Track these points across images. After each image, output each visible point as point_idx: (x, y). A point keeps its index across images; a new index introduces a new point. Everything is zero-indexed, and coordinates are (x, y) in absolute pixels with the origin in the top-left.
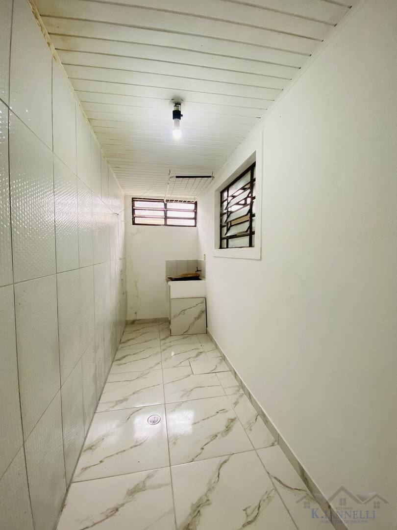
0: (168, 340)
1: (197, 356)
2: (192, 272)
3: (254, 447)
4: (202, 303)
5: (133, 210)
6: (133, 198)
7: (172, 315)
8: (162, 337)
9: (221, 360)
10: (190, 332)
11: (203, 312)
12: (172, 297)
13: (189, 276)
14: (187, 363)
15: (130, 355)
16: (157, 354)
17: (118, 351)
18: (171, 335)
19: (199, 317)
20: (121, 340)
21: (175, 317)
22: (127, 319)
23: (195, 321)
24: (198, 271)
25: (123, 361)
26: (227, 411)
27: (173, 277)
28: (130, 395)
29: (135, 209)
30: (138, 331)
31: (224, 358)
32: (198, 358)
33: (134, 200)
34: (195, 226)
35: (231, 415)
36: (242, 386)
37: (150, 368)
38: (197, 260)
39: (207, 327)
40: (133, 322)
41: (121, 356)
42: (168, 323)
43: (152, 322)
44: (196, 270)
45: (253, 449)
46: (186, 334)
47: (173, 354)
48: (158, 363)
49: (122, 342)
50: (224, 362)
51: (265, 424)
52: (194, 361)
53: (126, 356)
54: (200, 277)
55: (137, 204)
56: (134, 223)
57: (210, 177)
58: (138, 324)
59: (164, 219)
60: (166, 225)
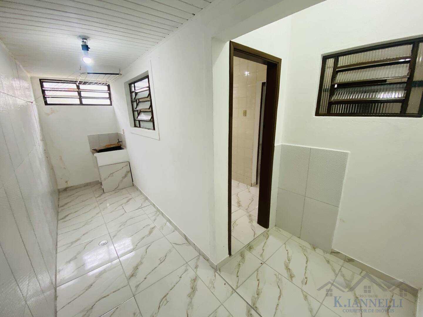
0: (102, 197)
1: (128, 201)
2: (115, 143)
3: (164, 235)
4: (127, 165)
5: (43, 92)
6: (40, 80)
7: (102, 179)
8: (97, 196)
9: (145, 200)
10: (120, 187)
11: (128, 172)
12: (99, 165)
13: (112, 146)
14: (121, 207)
15: (72, 213)
16: (95, 207)
17: (59, 214)
18: (104, 192)
19: (126, 176)
20: (58, 205)
21: (105, 179)
22: (59, 188)
23: (123, 179)
24: (119, 142)
25: (67, 218)
26: (150, 225)
27: (98, 148)
28: (82, 236)
29: (44, 90)
30: (73, 196)
31: (147, 199)
32: (129, 202)
33: (42, 81)
34: (111, 105)
35: (152, 226)
36: (158, 210)
37: (92, 217)
38: (118, 133)
39: (133, 181)
40: (66, 190)
41: (64, 216)
42: (99, 185)
43: (84, 187)
44: (118, 141)
45: (163, 236)
46: (117, 189)
47: (108, 205)
48: (99, 213)
49: (60, 206)
50: (147, 201)
51: (170, 224)
52: (126, 205)
53: (68, 215)
54: (122, 147)
55: (46, 85)
56: (46, 103)
57: (118, 74)
58: (70, 190)
59: (78, 99)
60: (81, 104)
